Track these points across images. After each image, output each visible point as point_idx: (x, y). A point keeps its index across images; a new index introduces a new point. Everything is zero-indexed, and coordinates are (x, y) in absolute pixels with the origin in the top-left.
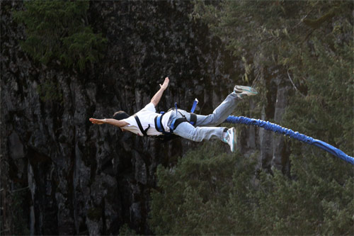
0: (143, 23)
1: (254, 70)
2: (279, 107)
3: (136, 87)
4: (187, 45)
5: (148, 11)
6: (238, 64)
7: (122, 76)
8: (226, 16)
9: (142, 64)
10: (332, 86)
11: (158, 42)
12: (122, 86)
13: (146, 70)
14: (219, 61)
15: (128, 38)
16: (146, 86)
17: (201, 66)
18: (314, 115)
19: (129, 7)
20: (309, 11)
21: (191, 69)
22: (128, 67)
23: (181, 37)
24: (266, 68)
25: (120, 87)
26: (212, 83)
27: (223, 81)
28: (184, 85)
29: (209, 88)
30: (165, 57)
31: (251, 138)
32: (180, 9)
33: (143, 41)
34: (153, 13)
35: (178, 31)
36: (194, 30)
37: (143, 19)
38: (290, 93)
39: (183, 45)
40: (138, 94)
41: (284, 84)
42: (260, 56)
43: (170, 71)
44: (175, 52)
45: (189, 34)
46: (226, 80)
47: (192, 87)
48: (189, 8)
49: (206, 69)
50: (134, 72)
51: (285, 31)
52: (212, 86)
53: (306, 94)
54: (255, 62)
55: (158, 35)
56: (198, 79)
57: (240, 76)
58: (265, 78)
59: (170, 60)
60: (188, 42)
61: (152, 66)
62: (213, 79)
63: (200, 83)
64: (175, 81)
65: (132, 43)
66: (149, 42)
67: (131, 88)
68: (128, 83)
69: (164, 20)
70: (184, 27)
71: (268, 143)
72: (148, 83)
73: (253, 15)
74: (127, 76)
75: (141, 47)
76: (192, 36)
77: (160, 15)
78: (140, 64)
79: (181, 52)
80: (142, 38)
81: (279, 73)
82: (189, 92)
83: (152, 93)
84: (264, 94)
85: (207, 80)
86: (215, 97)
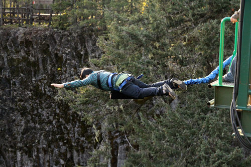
0: (22, 103)
1: (102, 133)
2: (120, 159)
3: (17, 149)
4: (54, 118)
5: (25, 95)
6: (91, 130)
7: (7, 142)
8: (81, 97)
9: (22, 133)
10: (154, 144)
11: (33, 116)
12: (7, 149)
13: (25, 136)
14: (77, 128)
15: (12, 114)
16: (25, 148)
17: (65, 132)
18: (144, 165)
19: (12, 93)
21: (58, 134)
22: (12, 135)
23: (50, 112)
24: (110, 132)
25: (5, 150)
26: (73, 144)
27: (81, 142)
28: (52, 146)
29: (71, 148)
30: (39, 127)
32: (49, 93)
33: (22, 117)
34: (29, 97)
35: (47, 108)
36: (59, 108)
37: (22, 101)
38: (127, 149)
39: (51, 118)
40: (19, 154)
41: (123, 142)
42: (105, 125)
43: (42, 137)
44: (46, 123)
45: (55, 110)
46: (83, 141)
47: (59, 147)
48: (55, 92)
49: (68, 134)
50: (16, 138)
51: (121, 107)
52: (73, 146)
53: (138, 150)
54: (102, 128)
55: (33, 112)
56: (63, 141)
57: (93, 138)
58: (109, 139)
60: (55, 116)
61: (29, 133)
62: (74, 141)
63: (64, 144)
64: (46, 143)
65: (14, 118)
66: (27, 116)
67: (13, 150)
68: (11, 147)
69: (37, 101)
70: (52, 105)
72: (26, 146)
73: (99, 97)
74: (10, 142)
75: (21, 120)
76: (58, 111)
77: (34, 98)
78: (20, 132)
79: (50, 122)
80: (21, 114)
81: (120, 135)
82: (56, 151)
83: (29, 153)
84: (109, 151)
85: (69, 141)
86: (75, 154)
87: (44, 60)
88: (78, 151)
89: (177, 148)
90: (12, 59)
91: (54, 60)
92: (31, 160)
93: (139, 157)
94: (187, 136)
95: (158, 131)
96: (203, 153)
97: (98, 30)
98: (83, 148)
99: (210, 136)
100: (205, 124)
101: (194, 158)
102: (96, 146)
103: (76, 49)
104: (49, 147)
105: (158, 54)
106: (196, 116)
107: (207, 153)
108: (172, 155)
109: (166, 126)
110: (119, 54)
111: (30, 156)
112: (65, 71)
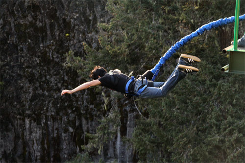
0: (30, 70)
1: (111, 101)
2: (130, 127)
3: (26, 116)
4: (62, 85)
5: (33, 62)
6: (100, 97)
7: (15, 109)
8: (90, 64)
9: (30, 100)
10: (164, 111)
11: (41, 83)
12: (15, 116)
13: (33, 103)
14: (86, 95)
15: (19, 81)
16: (33, 115)
17: (73, 100)
18: (154, 133)
19: (19, 59)
20: (146, 60)
21: (66, 102)
22: (20, 102)
23: (58, 79)
24: (119, 100)
25: (13, 117)
26: (82, 111)
27: (90, 110)
28: (61, 114)
29: (80, 115)
30: (47, 94)
31: (111, 150)
32: (57, 60)
33: (30, 84)
34: (37, 63)
35: (56, 75)
36: (67, 75)
37: (30, 68)
38: (137, 117)
39: (59, 85)
40: (27, 121)
41: (133, 110)
42: (114, 92)
43: (51, 104)
44: (54, 90)
45: (64, 78)
46: (92, 109)
47: (67, 115)
48: (63, 59)
49: (77, 101)
50: (24, 106)
52: (82, 114)
53: (148, 118)
54: (111, 96)
55: (41, 78)
56: (72, 109)
57: (102, 105)
58: (118, 107)
59: (50, 96)
60: (63, 83)
61: (37, 101)
62: (82, 108)
63: (73, 112)
64: (55, 111)
65: (22, 85)
66: (35, 83)
67: (22, 117)
68: (20, 114)
69: (45, 68)
70: (60, 73)
71: (123, 153)
72: (34, 113)
73: (108, 63)
74: (19, 109)
75: (29, 87)
76: (66, 78)
77: (42, 64)
78: (28, 100)
79: (59, 90)
80: (29, 81)
81: (129, 103)
82: (65, 118)
83: (37, 120)
84: (119, 119)
85: (78, 109)
86: (84, 121)
87: (52, 26)
88: (87, 119)
89: (187, 115)
90: (19, 24)
91: (62, 26)
92: (40, 128)
93: (149, 124)
94: (198, 104)
95: (168, 98)
96: (213, 121)
98: (92, 116)
99: (221, 103)
100: (216, 91)
101: (205, 125)
102: (105, 113)
103: (84, 14)
104: (57, 113)
105: (168, 19)
106: (208, 82)
107: (218, 121)
108: (182, 123)
109: (177, 93)
110: (128, 19)
111: (39, 123)
112: (74, 37)
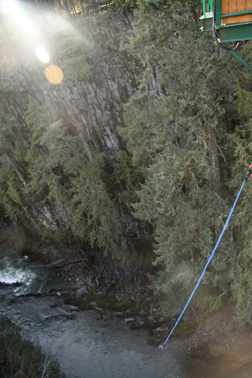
0: (104, 57)
1: (146, 62)
2: (158, 73)
3: (108, 79)
4: (121, 60)
5: (105, 52)
6: (141, 62)
7: (102, 77)
8: (132, 46)
9: (108, 71)
10: (173, 61)
11: (111, 62)
12: (103, 80)
13: (110, 73)
14: (133, 63)
15: (101, 63)
16: (111, 78)
17: (128, 66)
18: (170, 73)
20: (159, 37)
21: (125, 68)
22: (104, 73)
23: (118, 58)
24: (150, 61)
26: (133, 71)
28: (124, 74)
29: (133, 73)
30: (115, 66)
31: (151, 86)
32: (116, 48)
34: (107, 52)
35: (117, 56)
36: (122, 54)
37: (104, 55)
38: (160, 68)
39: (120, 61)
40: (109, 81)
41: (157, 65)
42: (147, 57)
43: (118, 71)
44: (118, 64)
46: (138, 69)
47: (127, 74)
48: (119, 47)
49: (130, 67)
50: (106, 74)
51: (153, 46)
53: (166, 66)
54: (146, 59)
55: (110, 59)
57: (142, 66)
58: (150, 64)
59: (117, 67)
61: (111, 71)
62: (133, 69)
63: (129, 72)
65: (103, 65)
66: (108, 63)
67: (106, 80)
69: (111, 54)
70: (119, 54)
71: (157, 87)
73: (141, 43)
74: (104, 77)
75: (106, 65)
76: (122, 56)
77: (109, 52)
79: (120, 63)
80: (105, 62)
81: (155, 61)
82: (126, 76)
83: (114, 80)
84: (152, 70)
85: (131, 71)
86: (135, 76)
87: (109, 31)
88: (136, 74)
89: (185, 61)
90: (94, 35)
91: (114, 30)
92: (116, 83)
93: (167, 70)
94: (189, 54)
95: (174, 54)
96: (198, 60)
97: (132, 7)
98: (138, 72)
99: (200, 50)
100: (197, 45)
101: (194, 64)
102: (144, 69)
103: (123, 21)
104: (122, 75)
105: (166, 12)
106: (192, 42)
107: (200, 60)
108: (182, 65)
109: (177, 50)
110: (146, 17)
111: (115, 81)
112: (121, 34)
